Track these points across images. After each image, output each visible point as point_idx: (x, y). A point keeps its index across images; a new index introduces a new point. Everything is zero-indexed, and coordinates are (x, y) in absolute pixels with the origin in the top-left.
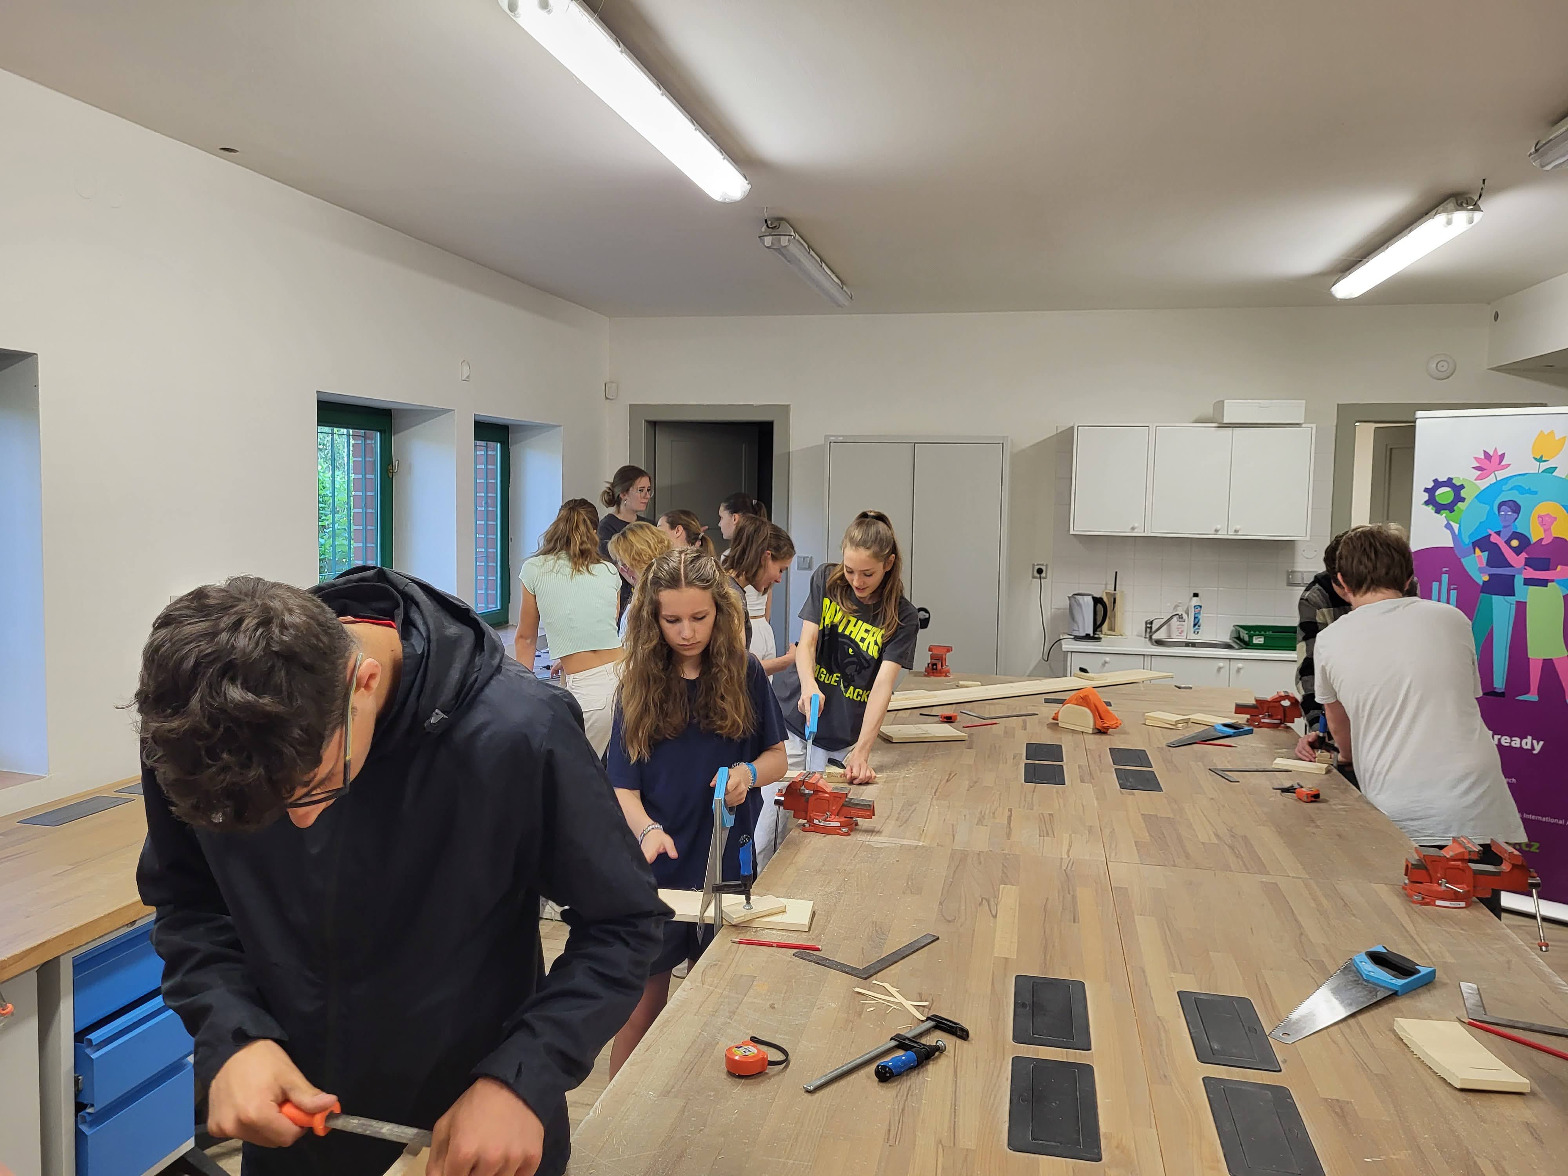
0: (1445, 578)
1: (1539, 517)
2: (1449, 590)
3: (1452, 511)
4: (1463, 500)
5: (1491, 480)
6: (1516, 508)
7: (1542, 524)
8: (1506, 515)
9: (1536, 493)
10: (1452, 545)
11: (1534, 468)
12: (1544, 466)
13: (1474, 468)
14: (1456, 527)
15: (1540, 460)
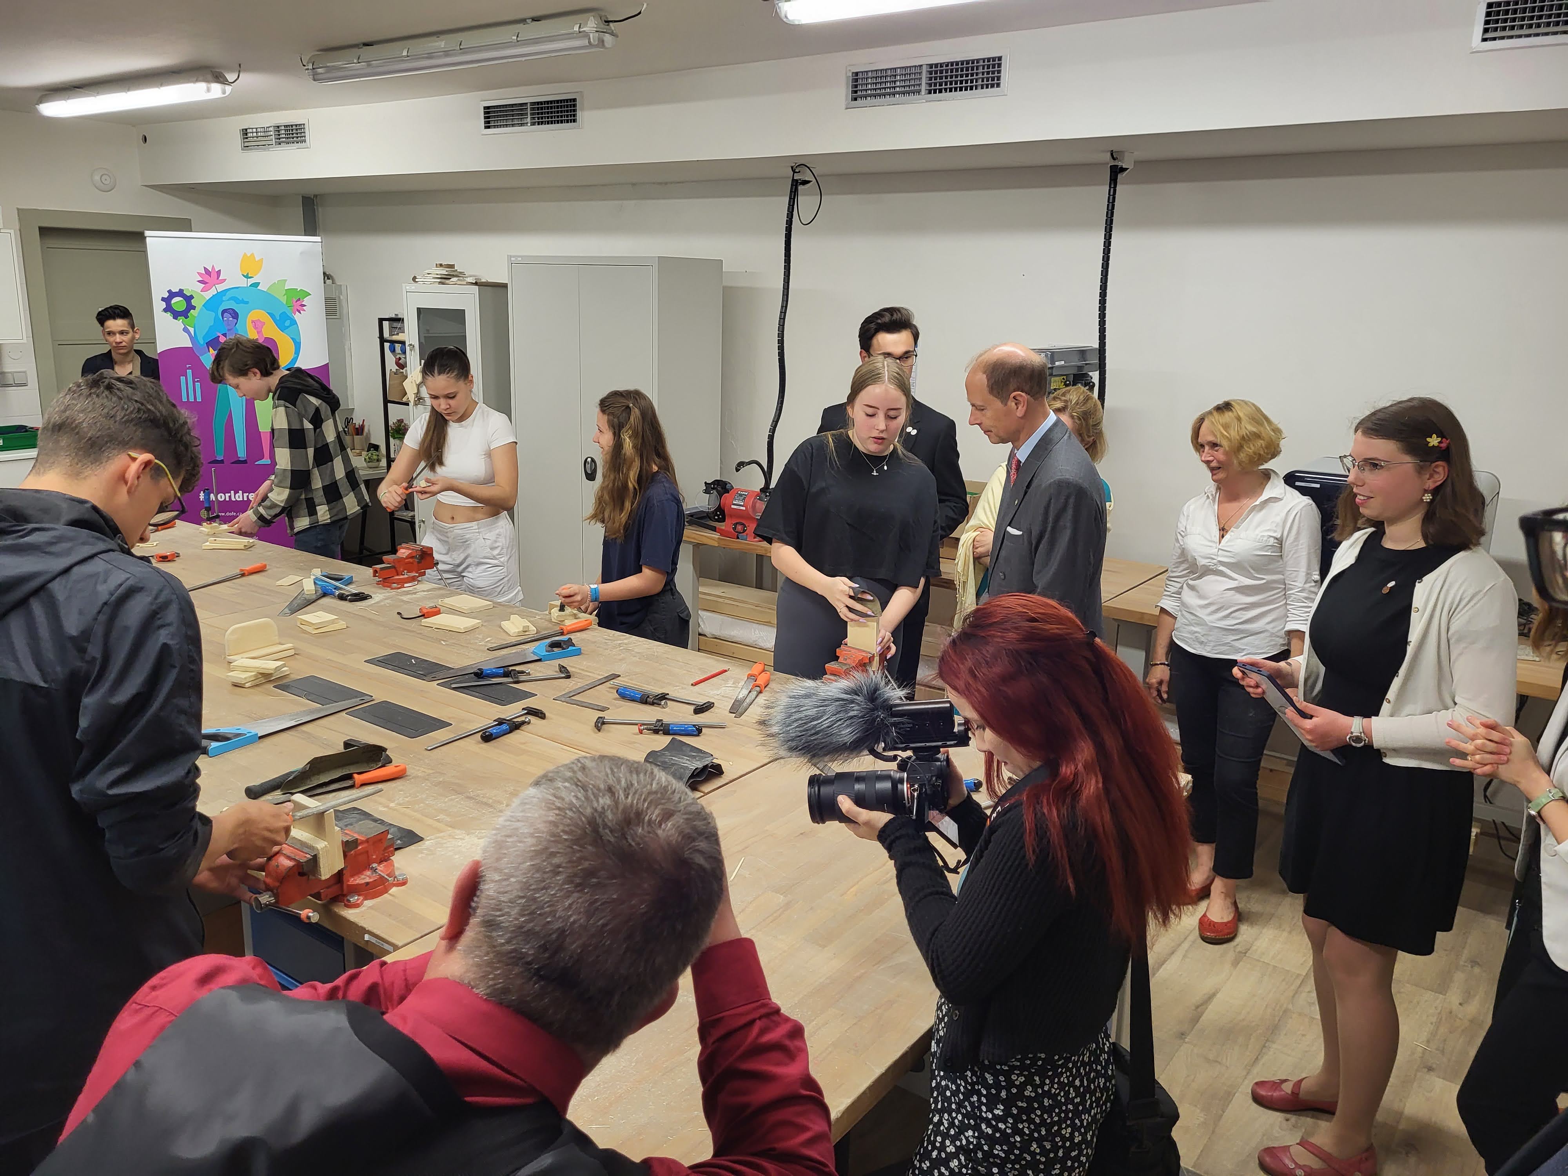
0: (189, 372)
1: (253, 322)
2: (194, 382)
3: (187, 317)
4: (194, 308)
5: (213, 292)
6: (235, 315)
7: (255, 328)
8: (228, 320)
9: (247, 303)
10: (191, 346)
11: (244, 283)
12: (251, 281)
13: (198, 281)
14: (192, 330)
15: (247, 277)
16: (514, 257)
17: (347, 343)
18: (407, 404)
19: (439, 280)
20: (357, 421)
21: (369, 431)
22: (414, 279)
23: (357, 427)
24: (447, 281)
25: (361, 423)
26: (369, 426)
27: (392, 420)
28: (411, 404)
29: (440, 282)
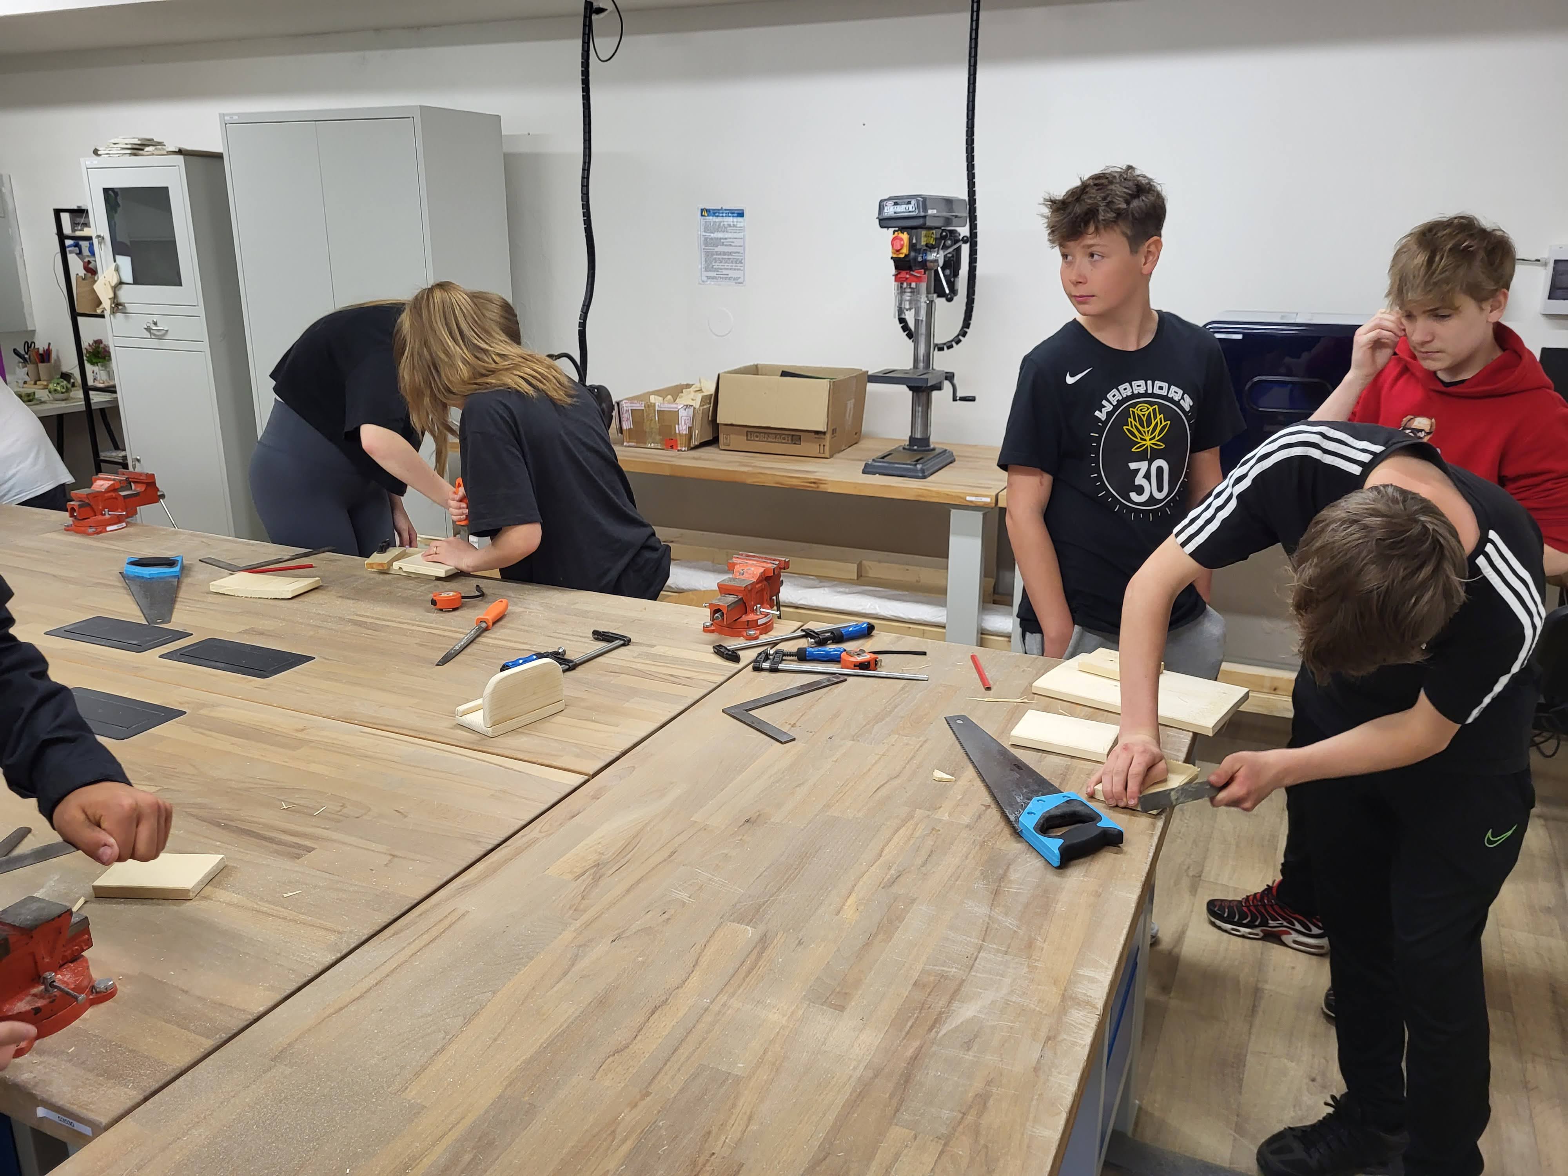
16: (228, 115)
17: (18, 248)
18: (102, 316)
19: (129, 151)
20: (41, 345)
21: (58, 357)
22: (96, 152)
23: (41, 351)
24: (141, 152)
25: (46, 348)
26: (58, 351)
27: (87, 341)
28: (107, 313)
29: (131, 154)
